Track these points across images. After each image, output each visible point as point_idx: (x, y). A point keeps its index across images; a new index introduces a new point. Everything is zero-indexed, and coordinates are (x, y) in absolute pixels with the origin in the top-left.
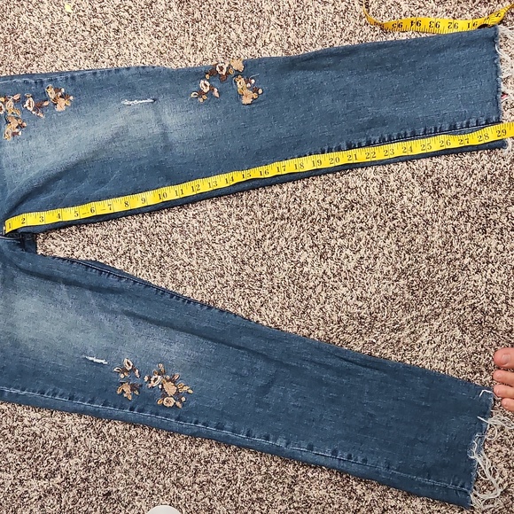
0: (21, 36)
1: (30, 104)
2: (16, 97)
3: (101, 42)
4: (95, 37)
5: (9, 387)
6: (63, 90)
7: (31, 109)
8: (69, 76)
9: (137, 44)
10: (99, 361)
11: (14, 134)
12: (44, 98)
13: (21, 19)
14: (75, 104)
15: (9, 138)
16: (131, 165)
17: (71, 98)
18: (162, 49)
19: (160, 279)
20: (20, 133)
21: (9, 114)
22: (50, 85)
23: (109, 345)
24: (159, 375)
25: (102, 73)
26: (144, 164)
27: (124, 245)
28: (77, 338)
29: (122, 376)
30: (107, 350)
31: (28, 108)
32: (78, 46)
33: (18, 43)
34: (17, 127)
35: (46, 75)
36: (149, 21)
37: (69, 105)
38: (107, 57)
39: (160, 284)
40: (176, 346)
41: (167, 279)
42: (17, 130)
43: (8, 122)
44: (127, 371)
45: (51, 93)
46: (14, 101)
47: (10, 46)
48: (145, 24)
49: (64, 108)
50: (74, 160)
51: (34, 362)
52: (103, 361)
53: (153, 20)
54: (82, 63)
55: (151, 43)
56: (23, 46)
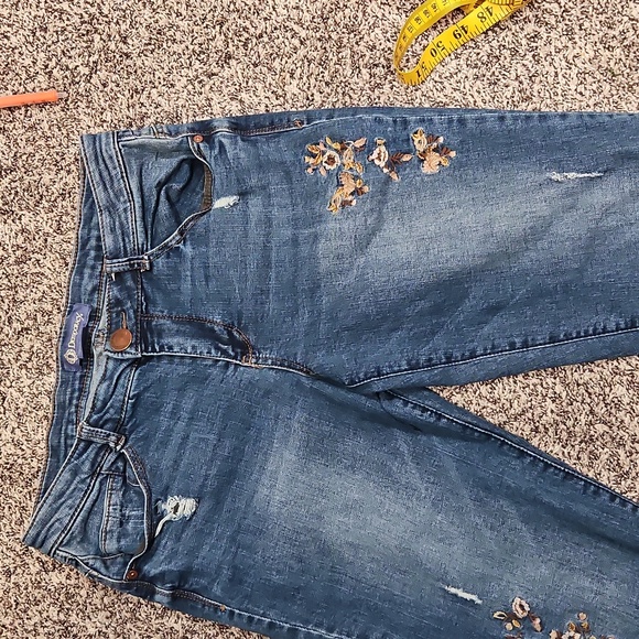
0: (366, 38)
1: (381, 155)
2: (359, 143)
3: (506, 53)
4: (495, 44)
5: (306, 622)
6: (441, 140)
7: (382, 164)
8: (455, 117)
9: (570, 58)
10: (468, 596)
11: (345, 204)
12: (405, 147)
13: (368, 10)
14: (458, 165)
15: (335, 210)
16: (549, 281)
17: (453, 154)
18: (615, 68)
19: (586, 462)
20: (354, 203)
21: (346, 169)
22: (421, 128)
23: (488, 571)
24: (577, 631)
25: (515, 119)
26: (571, 282)
27: (524, 398)
28: (429, 550)
29: (509, 626)
30: (483, 578)
31: (377, 162)
32: (464, 57)
33: (361, 48)
34: (352, 194)
35: (414, 111)
36: (594, 19)
37: (447, 164)
38: (513, 76)
39: (585, 470)
40: (613, 586)
41: (599, 465)
42: (350, 198)
43: (340, 184)
44: (517, 618)
45: (420, 142)
46: (355, 149)
47: (346, 52)
48: (587, 25)
49: (436, 169)
50: (454, 265)
51: (353, 583)
52: (474, 597)
53: (602, 18)
54: (468, 87)
55: (595, 57)
56: (368, 54)
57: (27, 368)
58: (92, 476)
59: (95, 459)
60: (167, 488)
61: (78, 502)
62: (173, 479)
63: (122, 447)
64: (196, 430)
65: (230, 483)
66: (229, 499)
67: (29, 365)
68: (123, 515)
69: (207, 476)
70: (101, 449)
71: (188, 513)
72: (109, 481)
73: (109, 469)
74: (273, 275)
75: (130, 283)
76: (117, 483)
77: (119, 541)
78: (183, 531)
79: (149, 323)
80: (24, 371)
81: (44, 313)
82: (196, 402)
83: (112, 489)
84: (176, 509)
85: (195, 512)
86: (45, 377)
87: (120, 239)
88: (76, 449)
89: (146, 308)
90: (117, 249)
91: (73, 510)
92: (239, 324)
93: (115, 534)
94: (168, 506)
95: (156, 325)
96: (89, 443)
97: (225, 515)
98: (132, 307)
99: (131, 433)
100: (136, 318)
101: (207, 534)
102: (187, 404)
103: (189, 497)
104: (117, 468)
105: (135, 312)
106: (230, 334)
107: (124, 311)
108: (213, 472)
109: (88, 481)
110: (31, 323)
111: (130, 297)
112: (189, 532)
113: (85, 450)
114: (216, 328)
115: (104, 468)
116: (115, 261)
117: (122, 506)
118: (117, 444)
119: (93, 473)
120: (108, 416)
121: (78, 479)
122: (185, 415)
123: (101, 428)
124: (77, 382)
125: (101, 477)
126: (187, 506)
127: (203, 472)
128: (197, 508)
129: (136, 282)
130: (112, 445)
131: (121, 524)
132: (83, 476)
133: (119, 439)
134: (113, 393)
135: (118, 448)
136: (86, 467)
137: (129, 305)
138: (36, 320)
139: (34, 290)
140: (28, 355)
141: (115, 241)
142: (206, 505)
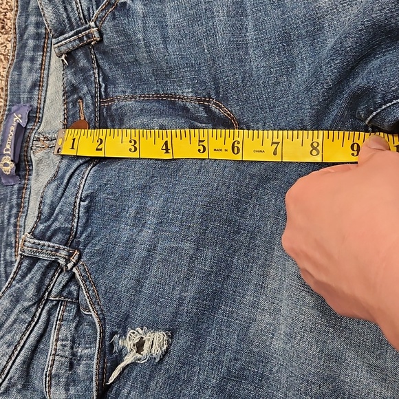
58: (38, 303)
59: (41, 281)
60: (127, 317)
61: (18, 337)
62: (134, 304)
63: (75, 265)
64: (166, 238)
65: (214, 309)
66: (213, 333)
68: (74, 354)
69: (181, 299)
70: (48, 268)
71: (157, 352)
72: (60, 309)
73: (60, 294)
74: (250, 23)
75: (83, 63)
76: (69, 312)
77: (67, 390)
78: (151, 377)
79: (109, 108)
82: (166, 201)
83: (62, 320)
84: (140, 346)
85: (167, 351)
87: (62, 10)
88: (19, 268)
89: (105, 91)
90: (60, 22)
91: (12, 348)
92: (217, 93)
93: (63, 380)
94: (128, 342)
95: (116, 110)
96: (34, 260)
97: (208, 356)
98: (90, 91)
99: (85, 246)
100: (94, 104)
101: (184, 382)
102: (154, 205)
103: (157, 329)
104: (70, 293)
105: (93, 97)
106: (208, 109)
107: (80, 98)
108: (190, 294)
109: (33, 309)
111: (86, 80)
112: (160, 379)
113: (29, 269)
114: (189, 105)
115: (53, 293)
116: (61, 38)
117: (73, 342)
118: (68, 261)
119: (39, 300)
120: (56, 225)
121: (19, 307)
122: (151, 220)
123: (49, 240)
124: (15, 197)
125: (49, 305)
126: (156, 341)
127: (176, 293)
128: (169, 345)
129: (90, 60)
130: (62, 262)
131: (71, 366)
132: (26, 304)
133: (70, 255)
134: (63, 194)
135: (70, 266)
136: (30, 292)
137: (85, 89)
141: (56, 13)
142: (182, 341)
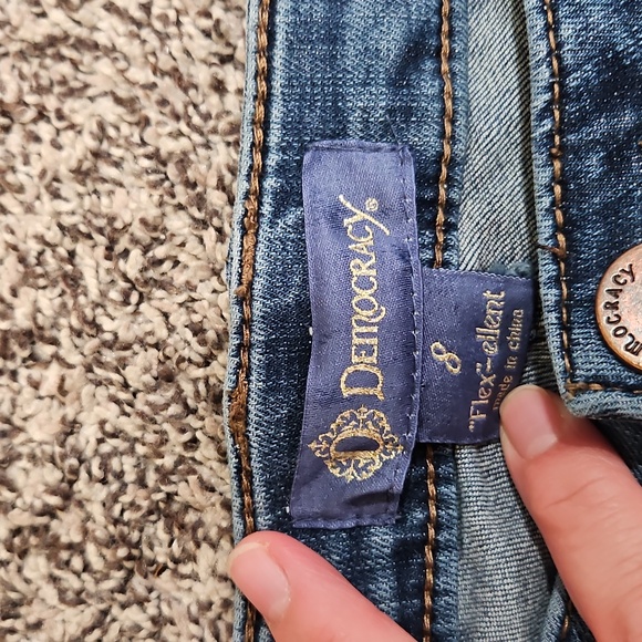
57: (52, 546)
67: (67, 528)
80: (37, 565)
81: (113, 242)
86: (164, 582)
110: (48, 301)
138: (73, 281)
139: (44, 130)
140: (53, 476)
